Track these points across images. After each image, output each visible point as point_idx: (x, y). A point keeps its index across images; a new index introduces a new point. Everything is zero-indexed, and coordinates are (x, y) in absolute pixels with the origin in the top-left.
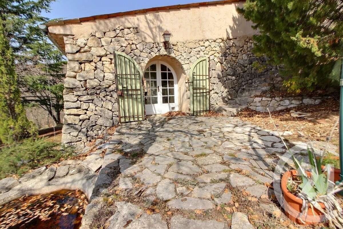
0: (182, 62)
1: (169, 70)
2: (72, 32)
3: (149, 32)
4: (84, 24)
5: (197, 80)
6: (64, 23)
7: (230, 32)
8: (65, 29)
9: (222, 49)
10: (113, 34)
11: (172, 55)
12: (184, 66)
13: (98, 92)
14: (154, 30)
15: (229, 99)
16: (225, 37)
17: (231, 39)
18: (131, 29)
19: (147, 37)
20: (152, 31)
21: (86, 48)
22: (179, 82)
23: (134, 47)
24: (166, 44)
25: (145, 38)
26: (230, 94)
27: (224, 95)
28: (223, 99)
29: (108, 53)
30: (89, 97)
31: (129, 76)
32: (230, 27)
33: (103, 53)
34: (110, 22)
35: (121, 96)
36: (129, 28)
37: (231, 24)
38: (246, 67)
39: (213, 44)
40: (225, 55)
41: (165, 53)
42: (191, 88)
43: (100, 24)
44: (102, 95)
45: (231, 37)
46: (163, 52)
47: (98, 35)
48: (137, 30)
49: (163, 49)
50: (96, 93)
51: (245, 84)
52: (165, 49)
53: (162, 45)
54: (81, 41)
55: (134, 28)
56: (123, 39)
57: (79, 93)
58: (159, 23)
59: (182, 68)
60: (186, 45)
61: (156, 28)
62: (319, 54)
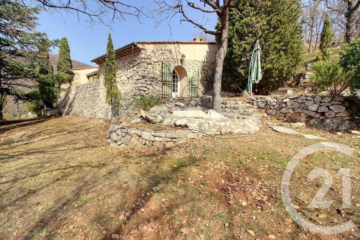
0: (187, 71)
1: (176, 74)
2: (145, 48)
3: (175, 53)
4: (151, 45)
5: (193, 81)
6: (143, 43)
7: (205, 58)
8: (143, 46)
9: (202, 66)
10: (161, 52)
11: (183, 66)
12: (188, 73)
13: (154, 80)
14: (177, 52)
15: (205, 93)
16: (203, 61)
17: (205, 62)
18: (168, 51)
19: (174, 55)
20: (176, 53)
21: (150, 57)
22: (181, 81)
23: (169, 59)
24: (181, 61)
25: (173, 56)
26: (205, 90)
27: (203, 90)
28: (202, 92)
29: (158, 61)
30: (150, 83)
31: (166, 74)
32: (205, 55)
33: (156, 61)
34: (161, 46)
35: (164, 84)
36: (167, 50)
37: (206, 54)
38: (211, 78)
39: (199, 64)
40: (203, 70)
41: (180, 65)
42: (190, 84)
43: (157, 46)
44: (155, 82)
45: (206, 61)
46: (180, 64)
47: (155, 51)
48: (170, 52)
49: (180, 63)
50: (153, 81)
51: (211, 87)
52: (181, 63)
53: (180, 60)
54: (149, 53)
55: (169, 50)
56: (165, 55)
57: (147, 80)
58: (179, 49)
59: (186, 74)
60: (189, 62)
61: (178, 51)
62: (243, 75)
